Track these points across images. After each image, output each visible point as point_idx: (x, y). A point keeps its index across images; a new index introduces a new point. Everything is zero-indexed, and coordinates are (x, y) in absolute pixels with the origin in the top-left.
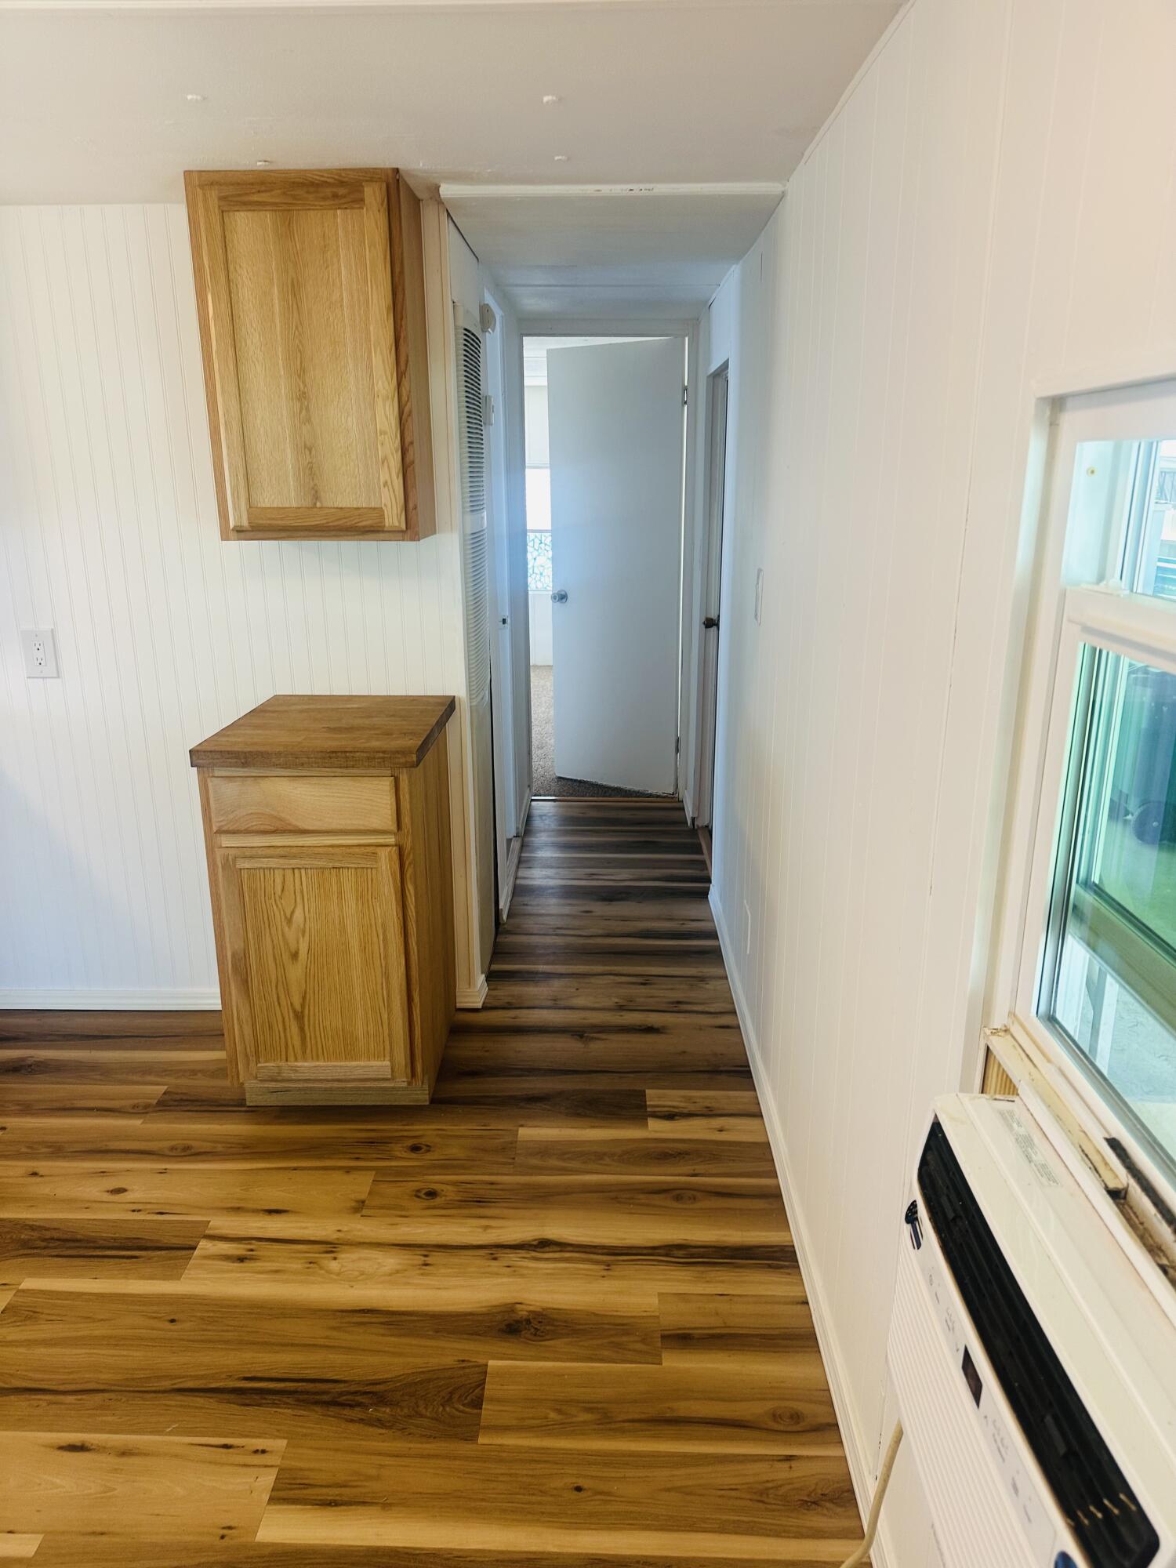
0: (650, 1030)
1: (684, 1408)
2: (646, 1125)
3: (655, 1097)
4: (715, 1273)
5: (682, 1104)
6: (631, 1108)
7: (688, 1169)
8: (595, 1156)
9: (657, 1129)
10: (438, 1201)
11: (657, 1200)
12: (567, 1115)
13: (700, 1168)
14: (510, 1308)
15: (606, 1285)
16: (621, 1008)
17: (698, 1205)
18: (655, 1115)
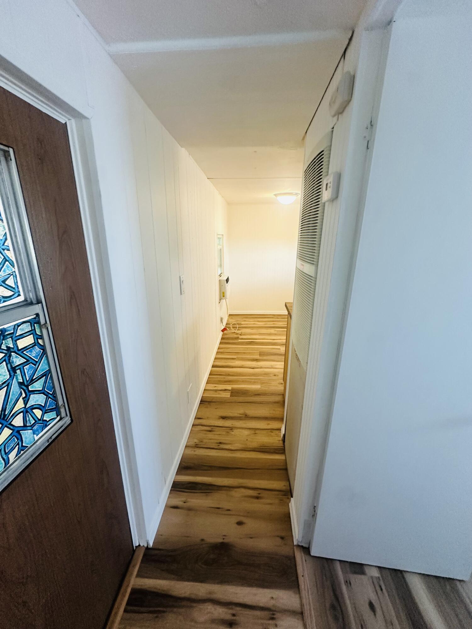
0: (223, 418)
1: (235, 354)
2: (232, 388)
3: (227, 395)
4: (227, 365)
5: (222, 393)
6: (234, 393)
7: (225, 379)
8: (244, 382)
9: (229, 387)
10: (273, 374)
11: (232, 374)
12: (249, 391)
13: (223, 379)
14: (257, 362)
15: (243, 364)
16: (231, 429)
17: (225, 373)
18: (229, 390)
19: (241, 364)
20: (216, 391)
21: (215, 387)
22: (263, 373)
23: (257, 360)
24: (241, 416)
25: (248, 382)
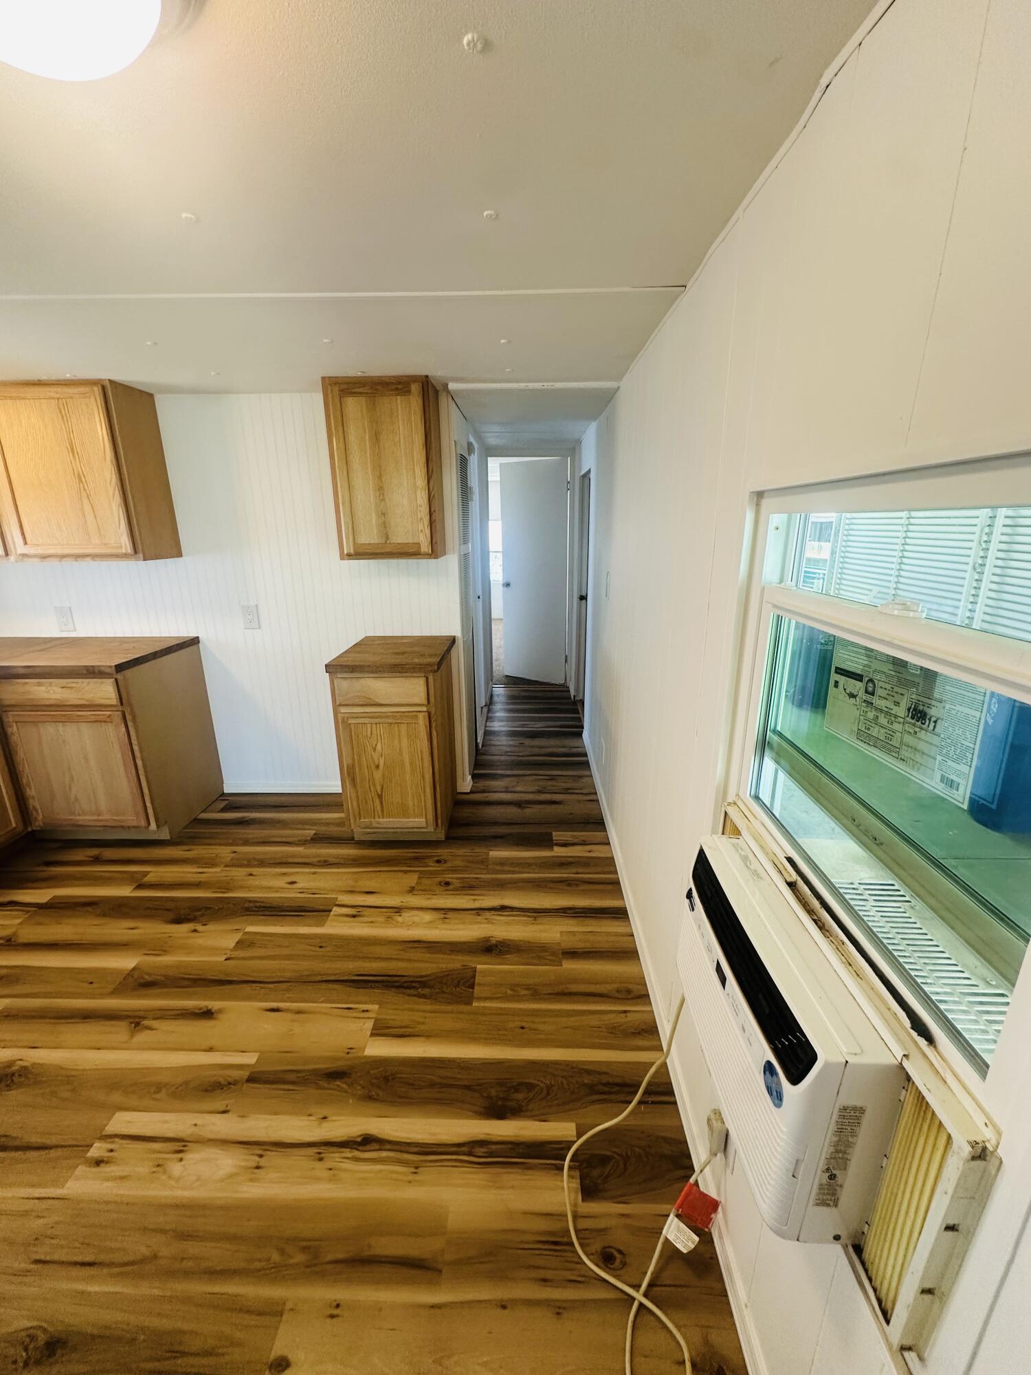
0: (554, 802)
1: (574, 988)
3: (557, 835)
4: (587, 921)
5: (571, 839)
6: (546, 841)
7: (575, 870)
9: (558, 851)
10: (450, 887)
11: (559, 886)
12: (514, 845)
13: (580, 870)
14: (487, 939)
15: (536, 927)
16: (539, 792)
17: (579, 888)
18: (557, 845)
19: (541, 927)
20: (584, 843)
21: (590, 851)
22: (475, 892)
23: (490, 948)
24: (528, 806)
25: (518, 865)
